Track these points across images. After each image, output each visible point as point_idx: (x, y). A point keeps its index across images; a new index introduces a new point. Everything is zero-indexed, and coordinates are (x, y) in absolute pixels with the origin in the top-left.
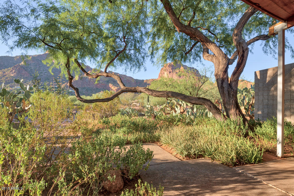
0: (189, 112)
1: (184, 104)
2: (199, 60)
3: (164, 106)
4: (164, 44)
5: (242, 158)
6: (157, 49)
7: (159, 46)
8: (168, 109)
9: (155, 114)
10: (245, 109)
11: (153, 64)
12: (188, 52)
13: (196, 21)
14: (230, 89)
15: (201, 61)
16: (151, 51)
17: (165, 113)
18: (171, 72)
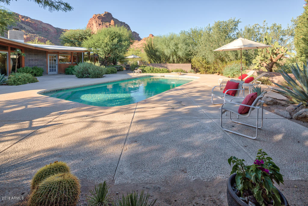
18: (101, 24)
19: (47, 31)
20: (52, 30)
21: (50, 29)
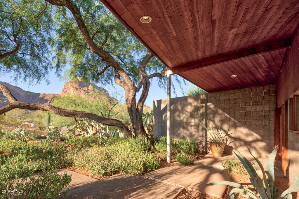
0: (102, 133)
1: (96, 125)
2: (110, 83)
3: (73, 127)
4: (73, 59)
5: (147, 168)
6: (65, 62)
7: (67, 59)
8: (78, 130)
9: (61, 136)
10: (147, 129)
11: (59, 78)
12: (100, 74)
13: (108, 45)
14: (137, 113)
15: (112, 85)
16: (56, 63)
17: (75, 135)
18: (78, 89)
19: (17, 94)
20: (22, 93)
21: (20, 92)
